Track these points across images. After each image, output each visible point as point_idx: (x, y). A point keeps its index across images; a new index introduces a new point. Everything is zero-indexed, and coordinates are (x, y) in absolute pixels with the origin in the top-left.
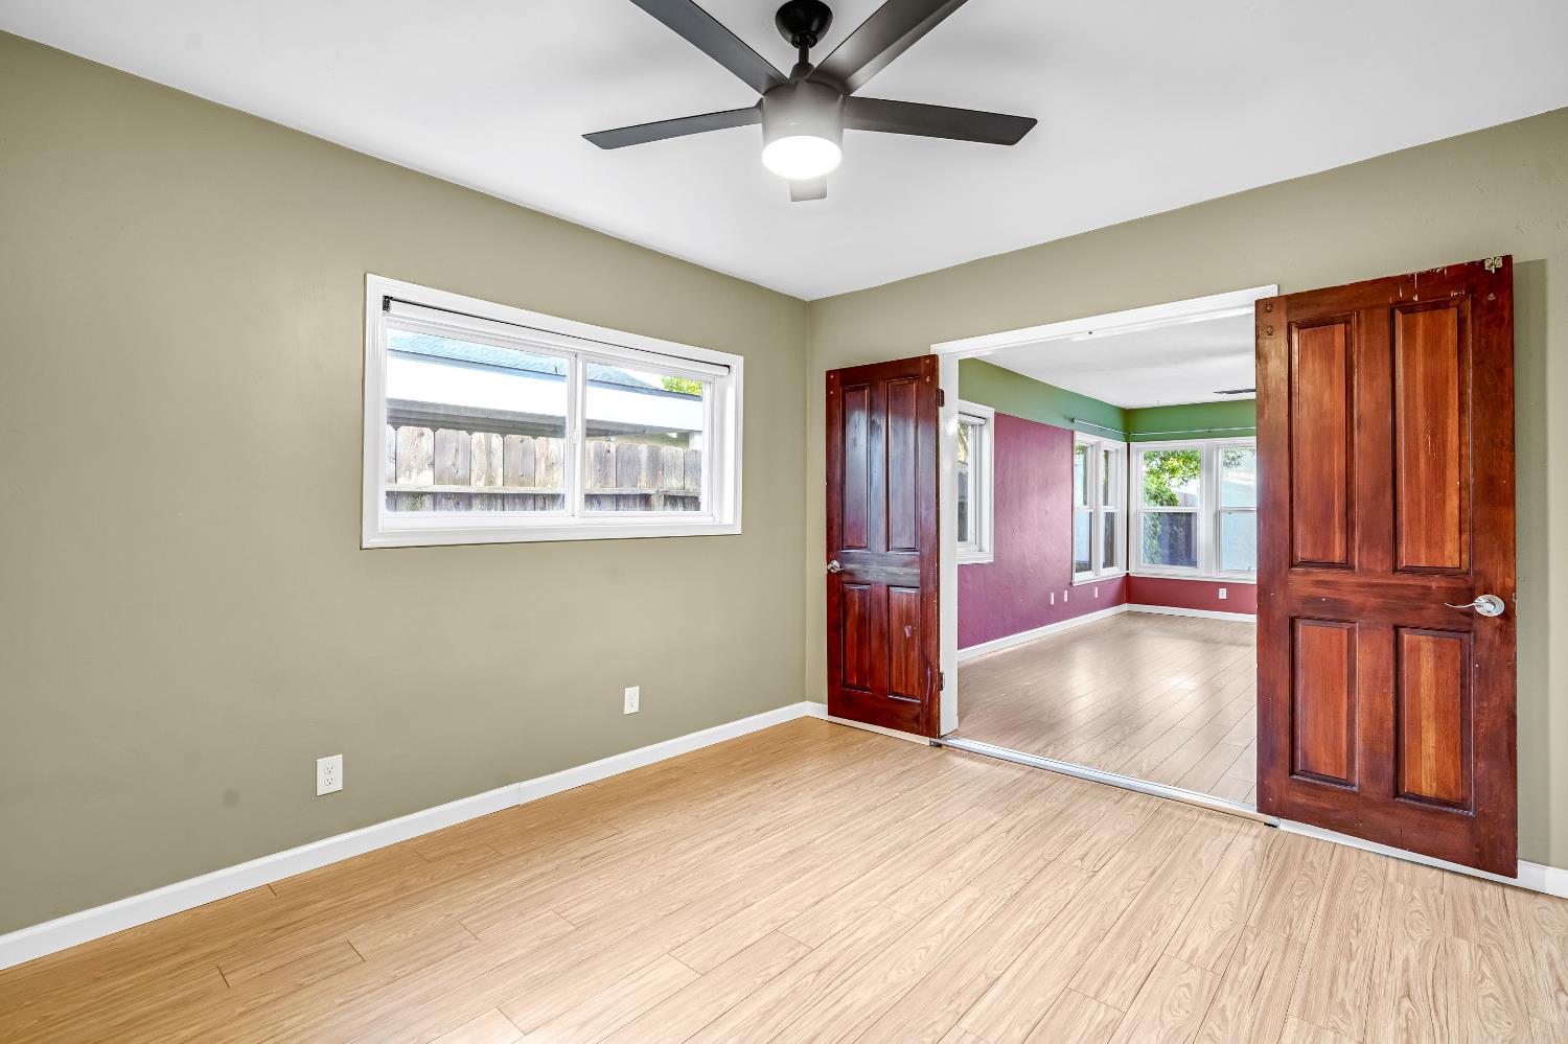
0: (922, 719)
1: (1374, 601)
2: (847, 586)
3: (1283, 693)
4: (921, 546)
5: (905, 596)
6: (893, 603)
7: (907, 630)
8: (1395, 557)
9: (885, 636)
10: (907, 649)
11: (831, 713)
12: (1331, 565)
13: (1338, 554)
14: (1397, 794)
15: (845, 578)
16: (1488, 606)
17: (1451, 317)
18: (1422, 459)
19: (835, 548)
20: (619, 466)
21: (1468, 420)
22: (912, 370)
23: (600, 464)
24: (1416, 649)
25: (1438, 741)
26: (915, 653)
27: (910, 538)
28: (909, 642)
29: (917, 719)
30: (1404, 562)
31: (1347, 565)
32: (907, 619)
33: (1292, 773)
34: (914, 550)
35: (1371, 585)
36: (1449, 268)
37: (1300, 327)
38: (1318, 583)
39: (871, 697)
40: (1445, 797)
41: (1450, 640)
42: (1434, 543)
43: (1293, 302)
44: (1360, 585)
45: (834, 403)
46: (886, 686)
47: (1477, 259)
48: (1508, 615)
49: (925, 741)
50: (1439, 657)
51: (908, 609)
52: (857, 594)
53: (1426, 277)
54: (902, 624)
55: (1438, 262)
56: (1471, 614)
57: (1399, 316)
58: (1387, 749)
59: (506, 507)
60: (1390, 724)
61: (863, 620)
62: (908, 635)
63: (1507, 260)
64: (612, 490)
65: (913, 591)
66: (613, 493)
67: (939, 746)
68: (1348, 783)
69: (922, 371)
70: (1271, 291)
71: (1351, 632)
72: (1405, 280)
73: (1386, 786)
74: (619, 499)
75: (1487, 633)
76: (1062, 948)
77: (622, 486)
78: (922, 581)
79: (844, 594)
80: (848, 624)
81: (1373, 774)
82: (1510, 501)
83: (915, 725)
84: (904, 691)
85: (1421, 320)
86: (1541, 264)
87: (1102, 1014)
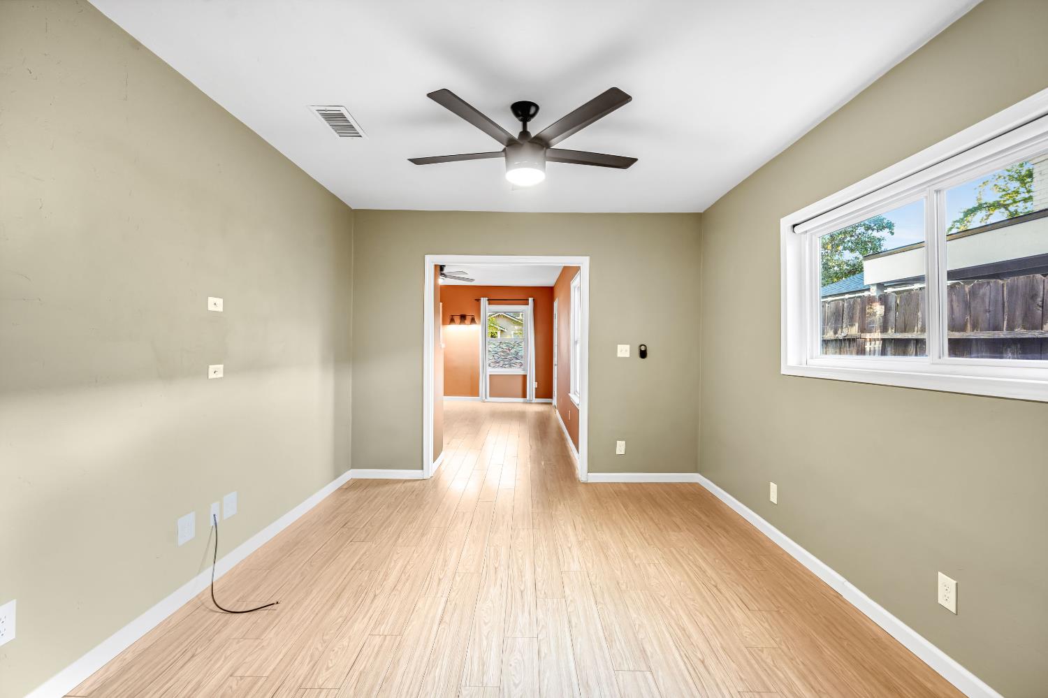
76: (410, 660)
87: (381, 630)
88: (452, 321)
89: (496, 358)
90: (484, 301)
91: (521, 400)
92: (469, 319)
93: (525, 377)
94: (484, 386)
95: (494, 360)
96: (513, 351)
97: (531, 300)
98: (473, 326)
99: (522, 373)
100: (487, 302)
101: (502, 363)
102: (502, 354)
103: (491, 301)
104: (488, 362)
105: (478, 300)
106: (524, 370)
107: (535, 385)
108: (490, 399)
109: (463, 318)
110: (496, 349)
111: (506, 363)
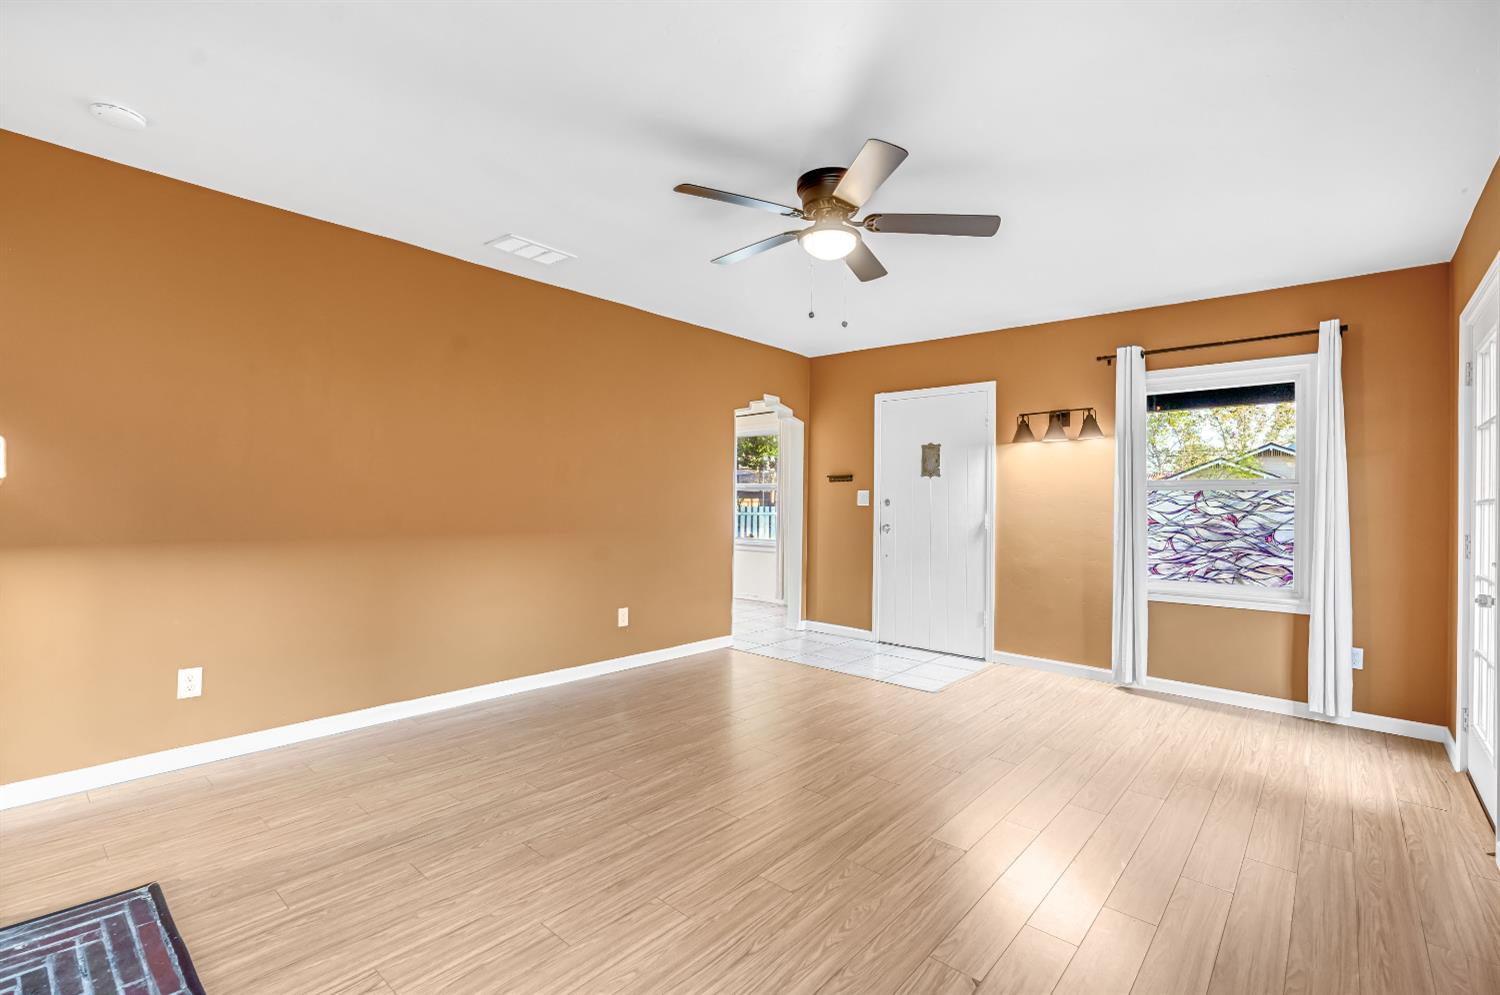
88: (1024, 430)
89: (1179, 546)
90: (1129, 358)
91: (1284, 706)
92: (1077, 420)
93: (1300, 625)
94: (1130, 637)
95: (1169, 554)
96: (1249, 524)
97: (1329, 329)
98: (1094, 443)
99: (1289, 606)
100: (1140, 363)
101: (1201, 565)
102: (1204, 533)
103: (1153, 358)
104: (1145, 561)
105: (1110, 360)
106: (1295, 595)
107: (1350, 659)
108: (1146, 682)
109: (1061, 418)
110: (1179, 518)
111: (1219, 564)
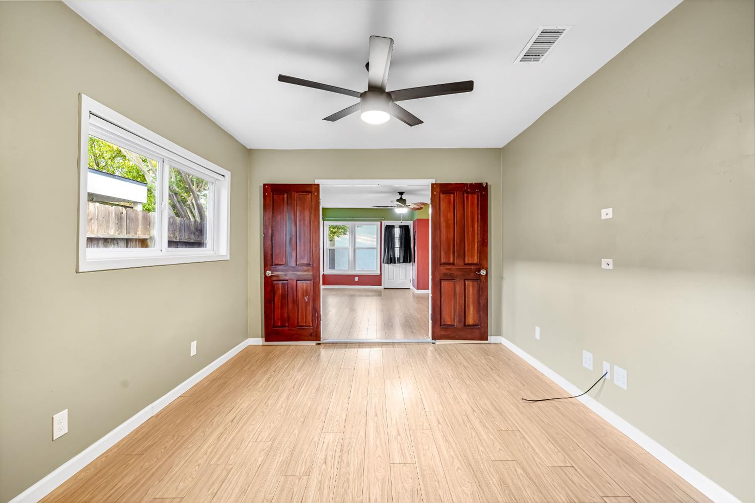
0: (314, 334)
1: (460, 273)
2: (275, 282)
3: (438, 302)
4: (313, 263)
5: (305, 284)
6: (299, 288)
7: (306, 298)
8: (464, 261)
9: (295, 302)
10: (306, 306)
11: (266, 341)
12: (449, 264)
13: (451, 261)
14: (465, 326)
15: (274, 278)
16: (483, 272)
17: (476, 196)
18: (470, 234)
19: (269, 265)
20: (128, 221)
21: (479, 224)
22: (308, 189)
23: (118, 220)
24: (469, 285)
25: (473, 309)
26: (310, 308)
27: (308, 260)
28: (307, 304)
29: (311, 335)
30: (466, 262)
31: (453, 264)
32: (306, 293)
33: (441, 326)
34: (309, 265)
35: (460, 269)
36: (476, 183)
37: (443, 194)
38: (447, 269)
39: (288, 330)
40: (474, 324)
41: (476, 283)
42: (472, 256)
43: (442, 185)
44: (457, 269)
45: (268, 199)
46: (296, 323)
47: (481, 182)
48: (487, 275)
49: (314, 343)
50: (473, 286)
51: (307, 290)
52: (280, 285)
53: (471, 184)
54: (303, 296)
55: (474, 182)
56: (480, 275)
57: (466, 195)
58: (463, 314)
59: (129, 246)
60: (463, 307)
61: (284, 296)
62: (306, 300)
63: (487, 183)
64: (124, 236)
65: (309, 282)
66: (124, 237)
67: (319, 344)
68: (454, 326)
69: (313, 190)
70: (434, 182)
71: (454, 282)
72: (467, 184)
73: (462, 324)
74: (128, 242)
75: (483, 279)
77: (129, 233)
78: (313, 276)
79: (273, 286)
80: (276, 299)
81: (460, 322)
82: (487, 246)
83: (310, 338)
84: (305, 324)
85: (470, 196)
86: (490, 185)
